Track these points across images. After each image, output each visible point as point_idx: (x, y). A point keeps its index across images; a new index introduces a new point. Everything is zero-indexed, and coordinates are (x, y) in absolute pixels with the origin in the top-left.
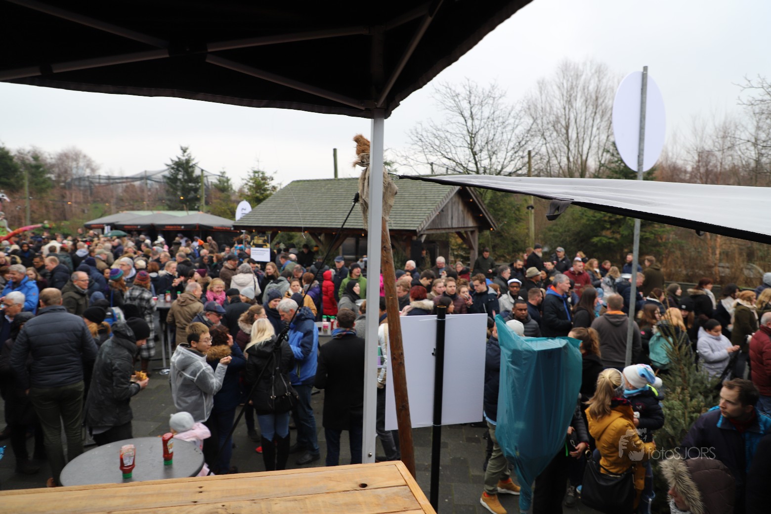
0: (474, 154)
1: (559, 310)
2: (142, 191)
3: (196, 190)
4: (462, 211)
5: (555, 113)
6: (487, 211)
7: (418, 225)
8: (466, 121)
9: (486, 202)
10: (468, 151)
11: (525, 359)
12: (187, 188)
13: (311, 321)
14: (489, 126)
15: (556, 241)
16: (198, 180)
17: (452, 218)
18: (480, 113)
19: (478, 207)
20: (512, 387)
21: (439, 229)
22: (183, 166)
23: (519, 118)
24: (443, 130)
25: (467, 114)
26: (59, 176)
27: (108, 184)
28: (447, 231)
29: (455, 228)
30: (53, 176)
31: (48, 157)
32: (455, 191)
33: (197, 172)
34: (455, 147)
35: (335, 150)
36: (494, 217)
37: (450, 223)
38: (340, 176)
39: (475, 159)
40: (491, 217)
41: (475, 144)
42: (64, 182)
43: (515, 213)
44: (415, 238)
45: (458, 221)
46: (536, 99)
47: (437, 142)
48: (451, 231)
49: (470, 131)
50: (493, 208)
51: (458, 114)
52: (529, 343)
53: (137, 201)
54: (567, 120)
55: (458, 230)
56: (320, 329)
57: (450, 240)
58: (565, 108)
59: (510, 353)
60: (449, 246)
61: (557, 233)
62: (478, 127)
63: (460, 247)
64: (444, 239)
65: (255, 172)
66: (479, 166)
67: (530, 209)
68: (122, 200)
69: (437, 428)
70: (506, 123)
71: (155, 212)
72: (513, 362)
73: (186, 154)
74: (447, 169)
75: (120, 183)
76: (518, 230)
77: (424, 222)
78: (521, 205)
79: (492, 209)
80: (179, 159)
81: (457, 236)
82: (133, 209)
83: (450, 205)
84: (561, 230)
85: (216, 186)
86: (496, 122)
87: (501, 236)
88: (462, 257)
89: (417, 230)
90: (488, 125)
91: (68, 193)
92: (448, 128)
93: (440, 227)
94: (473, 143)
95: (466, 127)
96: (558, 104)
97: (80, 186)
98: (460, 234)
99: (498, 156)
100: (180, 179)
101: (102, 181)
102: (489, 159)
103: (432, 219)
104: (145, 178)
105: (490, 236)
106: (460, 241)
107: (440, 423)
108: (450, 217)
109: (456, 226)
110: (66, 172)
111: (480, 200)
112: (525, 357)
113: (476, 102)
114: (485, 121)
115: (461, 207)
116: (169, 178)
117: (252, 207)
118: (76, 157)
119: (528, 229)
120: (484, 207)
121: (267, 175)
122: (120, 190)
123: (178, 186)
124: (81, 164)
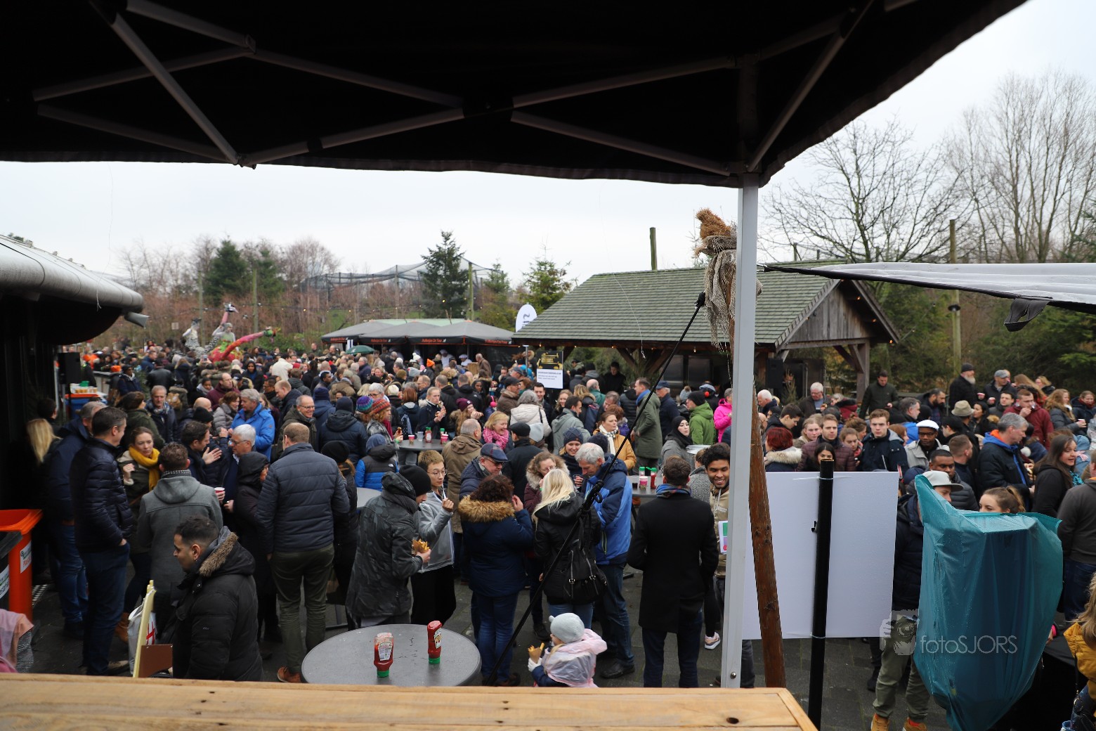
0: (863, 229)
1: (1007, 468)
2: (393, 293)
3: (461, 290)
4: (845, 315)
5: (994, 160)
6: (883, 314)
7: (777, 337)
8: (848, 179)
9: (882, 300)
10: (853, 225)
11: (966, 545)
12: (450, 288)
13: (622, 474)
14: (886, 186)
15: (999, 360)
16: (465, 276)
17: (829, 325)
18: (871, 166)
19: (870, 308)
20: (944, 587)
21: (809, 342)
22: (445, 259)
23: (934, 170)
24: (814, 195)
25: (850, 169)
26: (292, 275)
27: (350, 285)
28: (821, 345)
29: (833, 340)
30: (284, 276)
31: (279, 251)
32: (834, 286)
33: (463, 266)
34: (832, 219)
35: (653, 230)
36: (894, 323)
37: (825, 332)
38: (660, 267)
39: (863, 236)
40: (890, 323)
41: (863, 214)
42: (298, 282)
43: (927, 316)
44: (772, 355)
45: (839, 330)
46: (962, 141)
47: (805, 214)
48: (826, 344)
49: (856, 194)
50: (893, 310)
51: (837, 170)
52: (972, 521)
53: (386, 306)
54: (1014, 170)
55: (837, 344)
56: (635, 486)
57: (825, 358)
58: (1010, 152)
59: (940, 534)
60: (823, 368)
61: (999, 348)
62: (867, 188)
63: (840, 369)
64: (815, 356)
65: (541, 264)
66: (870, 246)
67: (954, 310)
68: (368, 305)
69: (819, 641)
70: (914, 180)
71: (409, 321)
72: (945, 549)
73: (448, 242)
74: (818, 251)
75: (365, 282)
76: (935, 342)
77: (787, 331)
78: (938, 304)
79: (890, 311)
80: (440, 248)
81: (835, 351)
82: (381, 317)
83: (825, 307)
84: (1006, 343)
85: (488, 284)
86: (897, 179)
87: (906, 352)
88: (843, 383)
89: (776, 344)
90: (883, 185)
91: (302, 297)
92: (821, 191)
93: (810, 339)
94: (860, 211)
95: (849, 189)
96: (998, 147)
97: (316, 287)
98: (840, 350)
99: (900, 231)
100: (440, 276)
101: (342, 280)
102: (886, 236)
103: (798, 327)
104: (395, 275)
105: (888, 353)
106: (840, 359)
107: (824, 634)
108: (825, 323)
109: (836, 338)
110: (300, 270)
111: (873, 299)
112: (967, 541)
113: (865, 151)
114: (880, 178)
115: (842, 309)
116: (426, 275)
117: (538, 313)
118: (312, 250)
119: (950, 340)
120: (879, 309)
121: (558, 267)
122: (364, 292)
123: (438, 285)
124: (318, 259)
